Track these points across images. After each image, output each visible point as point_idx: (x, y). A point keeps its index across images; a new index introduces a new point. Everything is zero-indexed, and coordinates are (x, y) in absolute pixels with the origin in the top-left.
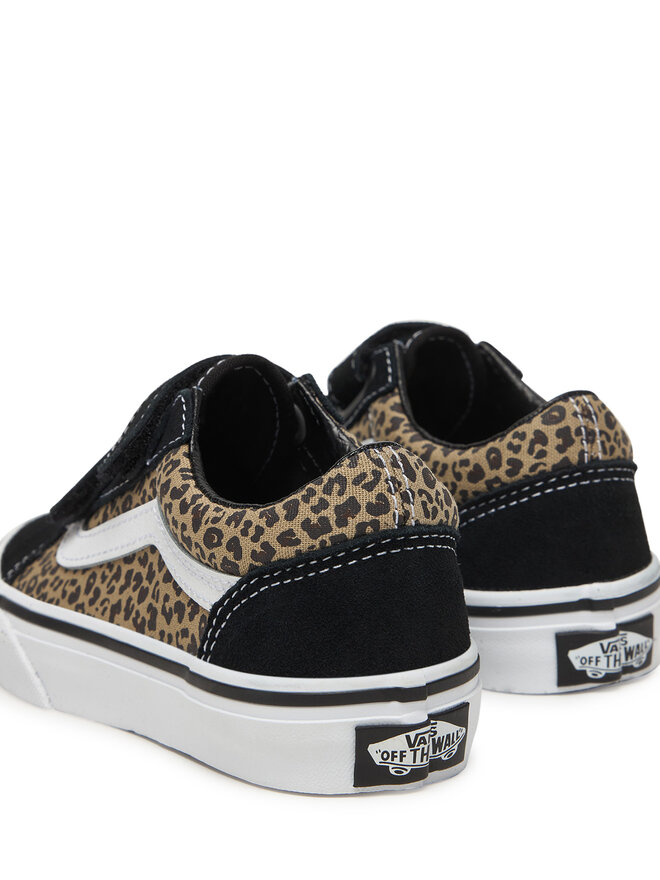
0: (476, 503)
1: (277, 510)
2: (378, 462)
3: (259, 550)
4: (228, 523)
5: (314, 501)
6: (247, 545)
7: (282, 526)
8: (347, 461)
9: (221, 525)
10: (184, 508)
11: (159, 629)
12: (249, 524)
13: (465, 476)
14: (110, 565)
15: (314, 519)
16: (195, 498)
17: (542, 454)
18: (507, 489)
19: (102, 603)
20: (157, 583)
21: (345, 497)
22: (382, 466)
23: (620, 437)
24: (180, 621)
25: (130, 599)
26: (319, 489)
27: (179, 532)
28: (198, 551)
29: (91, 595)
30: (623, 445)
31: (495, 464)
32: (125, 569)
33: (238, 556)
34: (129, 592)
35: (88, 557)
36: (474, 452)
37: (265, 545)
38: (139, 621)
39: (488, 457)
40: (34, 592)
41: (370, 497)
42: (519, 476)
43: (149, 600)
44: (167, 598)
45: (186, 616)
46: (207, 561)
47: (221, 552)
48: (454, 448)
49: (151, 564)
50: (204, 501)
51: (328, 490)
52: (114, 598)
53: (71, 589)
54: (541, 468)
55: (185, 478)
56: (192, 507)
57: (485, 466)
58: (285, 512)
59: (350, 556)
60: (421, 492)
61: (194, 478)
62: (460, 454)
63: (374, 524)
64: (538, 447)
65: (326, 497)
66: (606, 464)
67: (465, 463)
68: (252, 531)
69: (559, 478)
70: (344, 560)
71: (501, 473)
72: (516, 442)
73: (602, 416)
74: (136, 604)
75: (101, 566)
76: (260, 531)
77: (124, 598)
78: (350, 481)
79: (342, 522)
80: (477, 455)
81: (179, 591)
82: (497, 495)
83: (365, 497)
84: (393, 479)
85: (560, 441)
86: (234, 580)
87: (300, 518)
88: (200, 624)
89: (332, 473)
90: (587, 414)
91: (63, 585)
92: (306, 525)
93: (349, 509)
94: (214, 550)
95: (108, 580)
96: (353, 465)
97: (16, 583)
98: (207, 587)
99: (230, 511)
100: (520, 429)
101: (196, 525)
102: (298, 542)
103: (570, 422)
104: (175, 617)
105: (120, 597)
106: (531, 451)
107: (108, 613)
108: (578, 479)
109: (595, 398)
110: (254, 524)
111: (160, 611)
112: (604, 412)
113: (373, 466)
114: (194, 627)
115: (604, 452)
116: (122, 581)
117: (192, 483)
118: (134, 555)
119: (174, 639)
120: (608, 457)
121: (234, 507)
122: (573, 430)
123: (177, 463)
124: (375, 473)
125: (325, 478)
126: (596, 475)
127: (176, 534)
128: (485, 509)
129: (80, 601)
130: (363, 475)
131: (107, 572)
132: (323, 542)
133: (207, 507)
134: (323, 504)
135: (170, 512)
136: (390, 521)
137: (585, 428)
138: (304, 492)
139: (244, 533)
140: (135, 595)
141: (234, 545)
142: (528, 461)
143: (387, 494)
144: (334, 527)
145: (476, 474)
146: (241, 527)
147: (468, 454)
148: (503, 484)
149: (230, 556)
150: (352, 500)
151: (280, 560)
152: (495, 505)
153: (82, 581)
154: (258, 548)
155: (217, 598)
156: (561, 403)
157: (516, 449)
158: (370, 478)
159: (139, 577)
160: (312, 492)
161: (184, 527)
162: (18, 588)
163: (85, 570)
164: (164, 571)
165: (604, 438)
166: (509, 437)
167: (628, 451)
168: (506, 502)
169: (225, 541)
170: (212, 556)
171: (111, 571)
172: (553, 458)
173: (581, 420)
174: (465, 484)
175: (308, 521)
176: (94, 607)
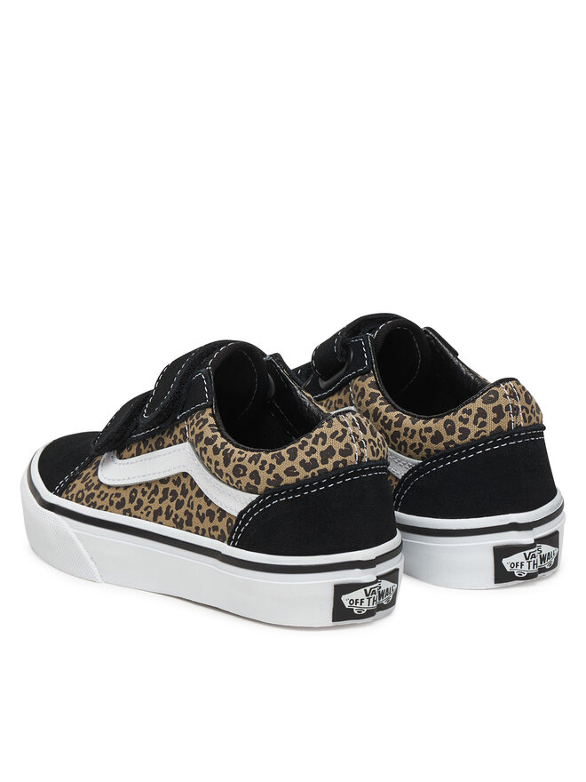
0: (437, 458)
1: (283, 454)
2: (345, 424)
3: (272, 479)
4: (250, 461)
5: (307, 448)
6: (264, 475)
7: (287, 464)
8: (326, 424)
9: (245, 463)
10: (216, 451)
11: (194, 525)
12: (264, 462)
13: (429, 439)
14: (148, 484)
15: (308, 460)
16: (223, 445)
17: (483, 424)
18: (459, 448)
19: (146, 509)
20: (191, 497)
21: (326, 446)
22: (347, 426)
23: (535, 409)
24: (211, 521)
25: (169, 507)
26: (309, 441)
27: (213, 466)
28: (228, 478)
29: (135, 503)
30: (537, 415)
31: (451, 431)
32: (161, 487)
33: (258, 482)
34: (167, 502)
35: (129, 478)
36: (435, 422)
37: (276, 476)
38: (178, 520)
39: (445, 426)
40: (84, 501)
41: (341, 445)
42: (468, 440)
43: (185, 508)
44: (200, 507)
45: (216, 518)
46: (234, 485)
47: (246, 480)
48: (420, 418)
49: (184, 485)
50: (229, 446)
51: (315, 442)
52: (156, 506)
53: (116, 500)
54: (483, 434)
55: (213, 431)
56: (222, 450)
57: (443, 432)
58: (288, 456)
59: (329, 481)
60: (370, 440)
61: (219, 431)
62: (424, 423)
63: (344, 462)
64: (480, 420)
65: (314, 446)
66: (526, 430)
67: (429, 430)
68: (267, 467)
69: (495, 440)
70: (326, 484)
71: (455, 437)
72: (465, 416)
73: (522, 396)
74: (174, 510)
75: (140, 485)
76: (272, 467)
77: (164, 506)
78: (328, 436)
79: (325, 461)
80: (437, 425)
81: (209, 502)
82: (452, 453)
83: (338, 446)
84: (354, 434)
85: (495, 416)
86: (254, 497)
87: (298, 459)
88: (227, 524)
89: (317, 431)
90: (513, 395)
91: (109, 497)
92: (302, 463)
93: (329, 453)
94: (241, 478)
95: (148, 494)
96: (330, 426)
97: (64, 495)
98: (234, 501)
99: (250, 454)
100: (467, 407)
101: (227, 462)
102: (298, 474)
103: (502, 402)
104: (207, 519)
105: (161, 505)
106: (475, 422)
107: (151, 515)
108: (507, 441)
109: (518, 383)
110: (268, 463)
111: (194, 515)
112: (524, 392)
113: (342, 427)
114: (223, 525)
115: (525, 421)
116: (160, 495)
117: (218, 434)
118: (168, 478)
119: (207, 532)
120: (527, 424)
121: (252, 451)
122: (504, 407)
123: (206, 421)
124: (343, 430)
125: (313, 434)
126: (519, 437)
127: (210, 468)
128: (444, 462)
129: (126, 507)
130: (337, 432)
131: (146, 489)
132: (313, 474)
133: (233, 451)
134: (313, 451)
135: (205, 453)
136: (353, 460)
137: (512, 405)
138: (300, 443)
139: (262, 468)
140: (173, 505)
141: (255, 475)
142: (473, 429)
143: (351, 443)
144: (320, 464)
145: (437, 438)
146: (259, 464)
147: (430, 423)
148: (456, 445)
149: (252, 482)
150: (331, 447)
151: (286, 485)
152: (450, 460)
153: (126, 494)
154: (271, 477)
155: (242, 508)
156: (495, 388)
157: (465, 421)
158: (340, 434)
159: (174, 493)
160: (305, 443)
161: (217, 463)
162: (67, 498)
163: (126, 487)
164: (196, 489)
165: (524, 411)
166: (460, 412)
167: (540, 418)
168: (458, 457)
169: (248, 473)
170: (239, 482)
171: (149, 488)
172: (491, 427)
173: (510, 401)
174: (428, 445)
175: (304, 461)
176: (139, 511)
